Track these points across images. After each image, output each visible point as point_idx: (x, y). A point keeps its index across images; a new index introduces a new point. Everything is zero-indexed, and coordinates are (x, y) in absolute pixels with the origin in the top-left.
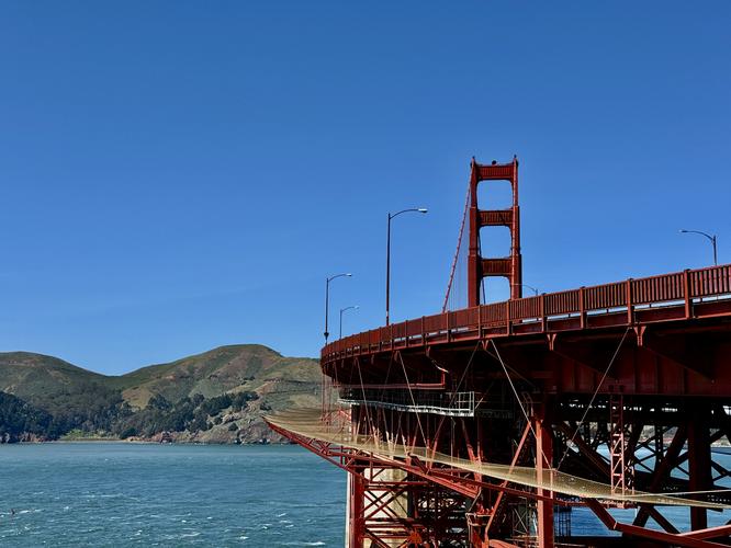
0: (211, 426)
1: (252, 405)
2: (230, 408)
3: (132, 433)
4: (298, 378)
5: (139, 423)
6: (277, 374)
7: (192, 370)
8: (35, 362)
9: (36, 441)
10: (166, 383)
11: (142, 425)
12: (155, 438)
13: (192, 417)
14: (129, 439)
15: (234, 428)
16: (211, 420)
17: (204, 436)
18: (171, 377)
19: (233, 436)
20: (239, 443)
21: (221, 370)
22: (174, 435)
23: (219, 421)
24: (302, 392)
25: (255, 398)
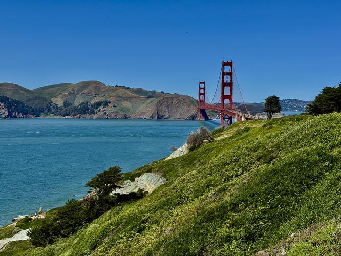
0: (97, 113)
1: (110, 105)
2: (102, 106)
4: (121, 95)
6: (114, 94)
7: (74, 91)
8: (13, 87)
9: (33, 117)
10: (65, 96)
11: (69, 112)
12: (76, 116)
13: (88, 109)
14: (66, 117)
15: (105, 113)
16: (96, 111)
17: (95, 116)
18: (67, 94)
19: (105, 116)
20: (108, 118)
21: (85, 91)
22: (83, 115)
23: (99, 111)
24: (124, 100)
25: (110, 103)
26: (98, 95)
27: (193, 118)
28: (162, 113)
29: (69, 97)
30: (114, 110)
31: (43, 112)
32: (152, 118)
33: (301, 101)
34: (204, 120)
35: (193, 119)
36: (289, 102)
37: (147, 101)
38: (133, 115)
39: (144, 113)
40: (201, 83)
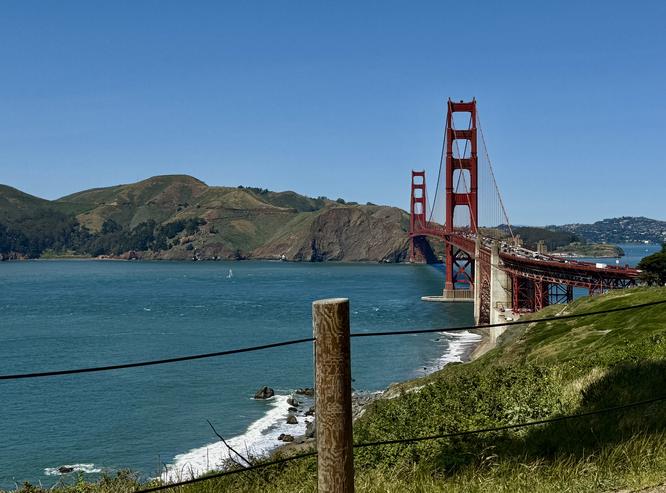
0: (171, 247)
1: (202, 229)
2: (185, 232)
3: (102, 252)
4: (234, 206)
5: (107, 244)
6: (216, 203)
7: (131, 197)
9: (22, 259)
10: (111, 209)
11: (109, 246)
12: (122, 256)
13: (152, 239)
14: (100, 257)
15: (191, 248)
16: (170, 241)
17: (166, 255)
18: (115, 204)
19: (190, 254)
20: (196, 260)
21: (158, 197)
22: (139, 253)
23: (177, 242)
24: (239, 218)
25: (204, 223)
26: (186, 205)
27: (398, 257)
28: (323, 247)
29: (119, 210)
30: (213, 239)
31: (51, 246)
32: (299, 258)
33: (654, 221)
34: (424, 262)
35: (397, 261)
36: (628, 224)
37: (292, 217)
38: (256, 253)
39: (280, 246)
40: (414, 174)
